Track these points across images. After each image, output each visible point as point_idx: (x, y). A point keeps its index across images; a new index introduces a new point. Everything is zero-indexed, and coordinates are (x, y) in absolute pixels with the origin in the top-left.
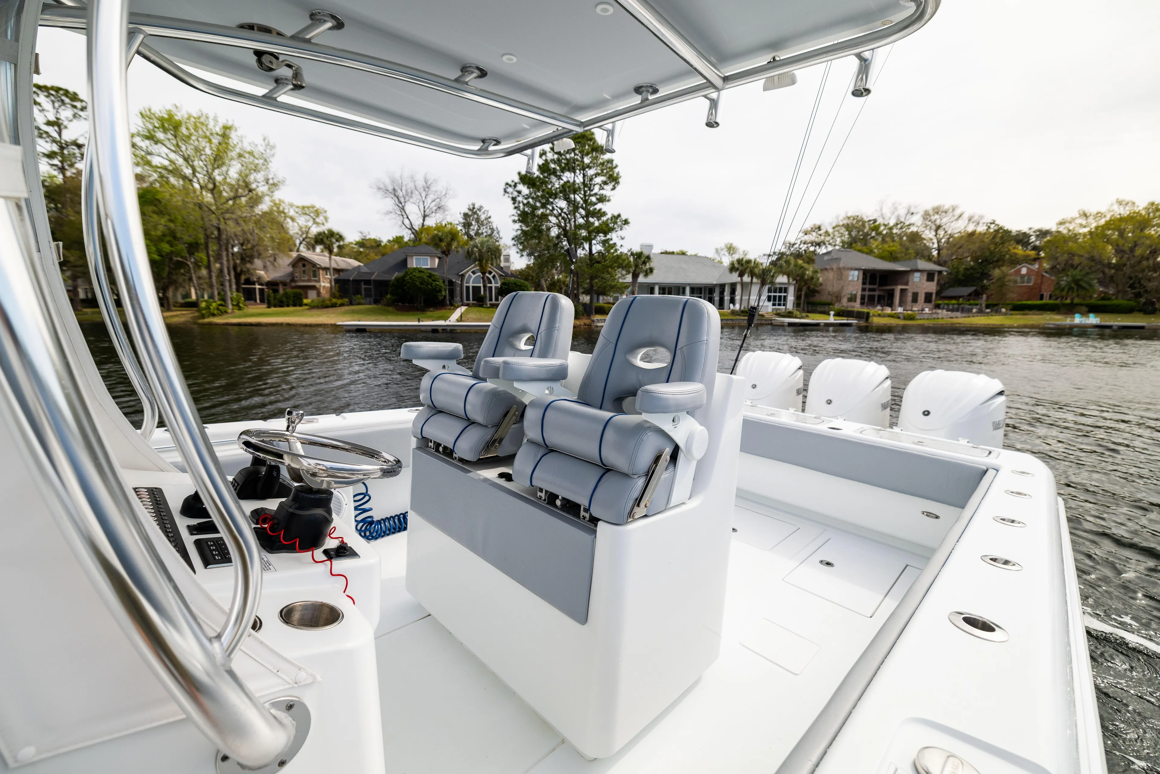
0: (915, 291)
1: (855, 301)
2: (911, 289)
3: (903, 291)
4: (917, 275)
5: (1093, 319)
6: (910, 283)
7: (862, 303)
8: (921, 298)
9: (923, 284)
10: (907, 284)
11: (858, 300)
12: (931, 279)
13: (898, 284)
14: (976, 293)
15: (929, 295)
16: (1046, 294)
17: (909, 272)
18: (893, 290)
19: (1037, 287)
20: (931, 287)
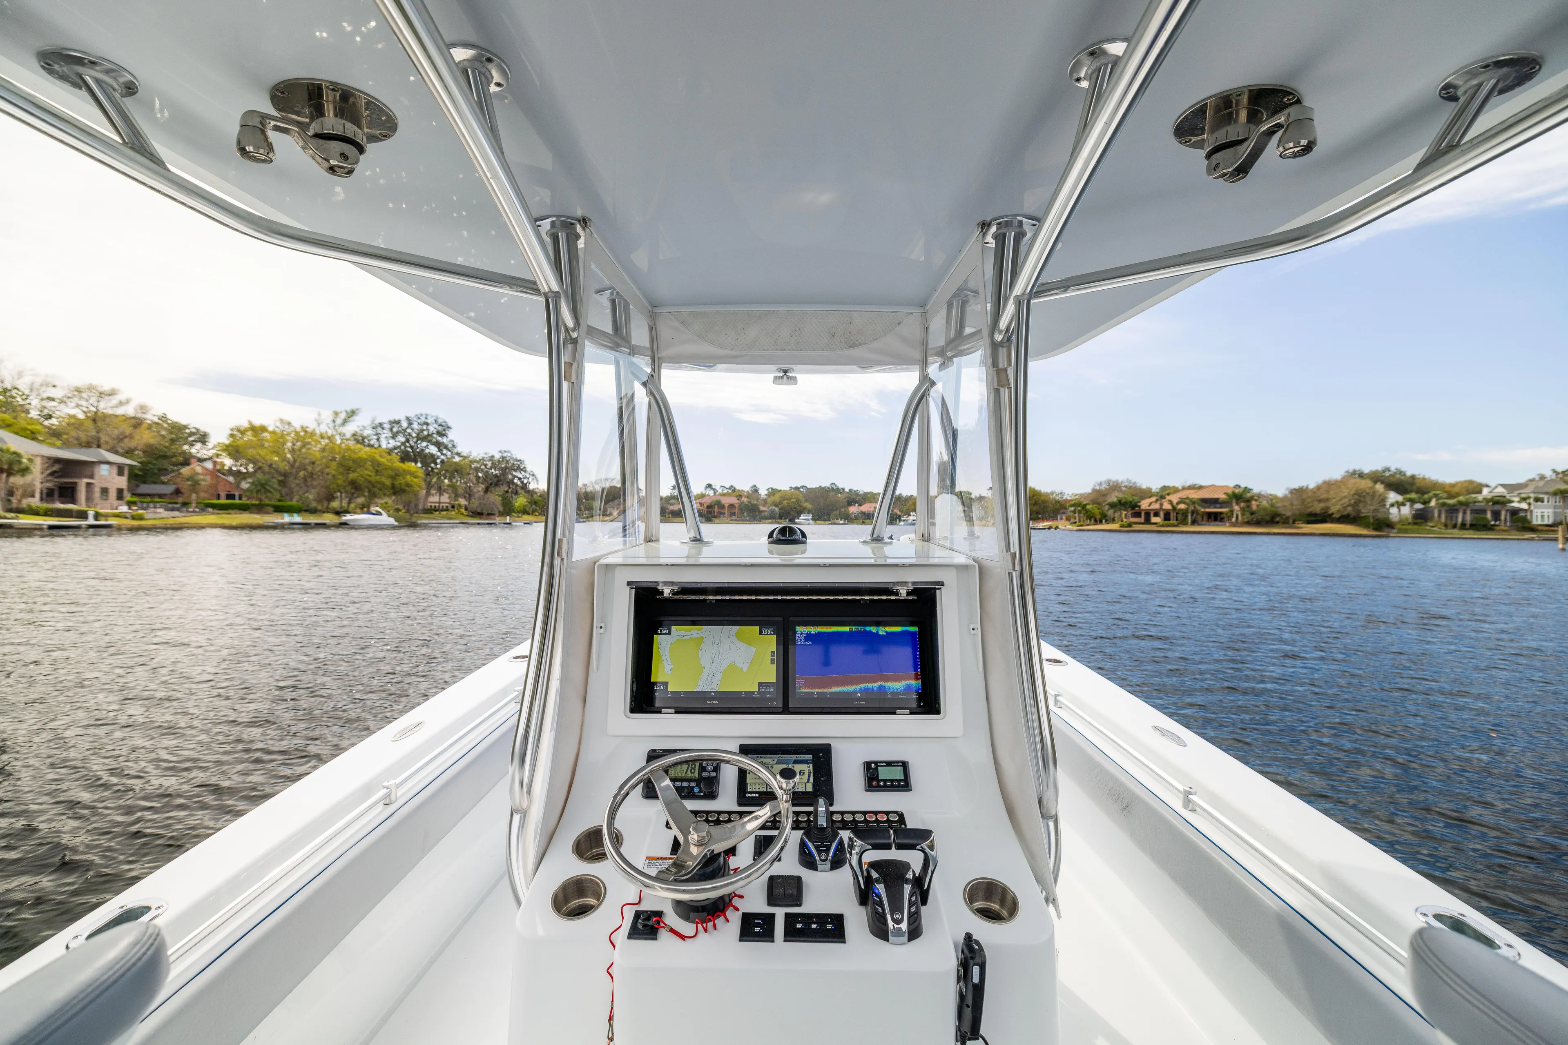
0: (104, 486)
1: (33, 496)
2: (98, 483)
3: (89, 485)
4: (105, 467)
5: (297, 518)
6: (96, 476)
7: (42, 499)
8: (113, 494)
9: (113, 478)
10: (92, 477)
11: (38, 495)
12: (120, 473)
13: (81, 476)
14: (178, 492)
15: (120, 492)
16: (223, 494)
17: (92, 463)
18: (76, 483)
19: (215, 486)
20: (122, 482)
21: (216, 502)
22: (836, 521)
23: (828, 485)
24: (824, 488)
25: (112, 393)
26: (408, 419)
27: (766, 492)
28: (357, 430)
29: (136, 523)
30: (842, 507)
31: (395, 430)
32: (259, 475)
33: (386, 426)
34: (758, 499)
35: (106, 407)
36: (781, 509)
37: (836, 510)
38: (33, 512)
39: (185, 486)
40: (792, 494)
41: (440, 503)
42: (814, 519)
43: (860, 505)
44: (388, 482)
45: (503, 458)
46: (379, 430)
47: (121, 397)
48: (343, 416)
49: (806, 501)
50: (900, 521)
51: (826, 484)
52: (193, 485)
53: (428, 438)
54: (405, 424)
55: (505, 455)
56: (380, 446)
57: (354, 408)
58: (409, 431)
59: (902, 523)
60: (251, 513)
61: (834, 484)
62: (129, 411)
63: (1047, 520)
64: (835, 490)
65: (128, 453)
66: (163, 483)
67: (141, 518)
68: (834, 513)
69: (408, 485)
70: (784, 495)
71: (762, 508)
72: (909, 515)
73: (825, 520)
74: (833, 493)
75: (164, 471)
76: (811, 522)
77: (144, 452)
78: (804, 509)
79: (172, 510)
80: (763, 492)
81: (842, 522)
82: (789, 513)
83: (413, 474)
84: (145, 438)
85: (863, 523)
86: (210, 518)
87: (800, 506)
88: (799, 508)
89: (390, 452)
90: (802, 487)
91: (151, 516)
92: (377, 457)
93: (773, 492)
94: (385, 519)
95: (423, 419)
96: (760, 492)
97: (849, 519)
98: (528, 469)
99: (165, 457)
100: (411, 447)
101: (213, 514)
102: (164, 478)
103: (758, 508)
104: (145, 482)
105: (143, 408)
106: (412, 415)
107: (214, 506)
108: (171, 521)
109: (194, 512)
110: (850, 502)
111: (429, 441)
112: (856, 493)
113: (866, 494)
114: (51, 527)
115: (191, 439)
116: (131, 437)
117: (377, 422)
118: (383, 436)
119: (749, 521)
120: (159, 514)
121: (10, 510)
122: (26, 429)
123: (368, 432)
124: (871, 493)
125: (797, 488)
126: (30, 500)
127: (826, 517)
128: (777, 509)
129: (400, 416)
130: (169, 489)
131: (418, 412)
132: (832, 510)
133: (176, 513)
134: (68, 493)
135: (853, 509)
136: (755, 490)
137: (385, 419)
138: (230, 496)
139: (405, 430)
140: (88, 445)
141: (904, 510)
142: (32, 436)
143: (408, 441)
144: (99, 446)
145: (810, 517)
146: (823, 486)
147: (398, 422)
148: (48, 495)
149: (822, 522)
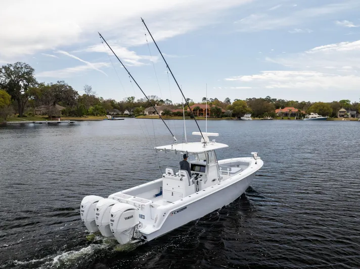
22: (266, 118)
23: (265, 97)
30: (271, 110)
36: (234, 111)
37: (267, 112)
42: (252, 117)
43: (283, 108)
50: (304, 117)
59: (305, 119)
61: (269, 97)
64: (268, 100)
72: (310, 114)
74: (266, 102)
76: (250, 118)
78: (248, 111)
80: (232, 101)
82: (238, 114)
85: (282, 119)
87: (245, 109)
88: (244, 111)
93: (237, 101)
96: (230, 102)
97: (274, 116)
110: (277, 107)
112: (283, 101)
119: (215, 118)
127: (260, 116)
132: (265, 112)
135: (278, 111)
136: (228, 101)
141: (307, 112)
145: (250, 115)
149: (259, 119)
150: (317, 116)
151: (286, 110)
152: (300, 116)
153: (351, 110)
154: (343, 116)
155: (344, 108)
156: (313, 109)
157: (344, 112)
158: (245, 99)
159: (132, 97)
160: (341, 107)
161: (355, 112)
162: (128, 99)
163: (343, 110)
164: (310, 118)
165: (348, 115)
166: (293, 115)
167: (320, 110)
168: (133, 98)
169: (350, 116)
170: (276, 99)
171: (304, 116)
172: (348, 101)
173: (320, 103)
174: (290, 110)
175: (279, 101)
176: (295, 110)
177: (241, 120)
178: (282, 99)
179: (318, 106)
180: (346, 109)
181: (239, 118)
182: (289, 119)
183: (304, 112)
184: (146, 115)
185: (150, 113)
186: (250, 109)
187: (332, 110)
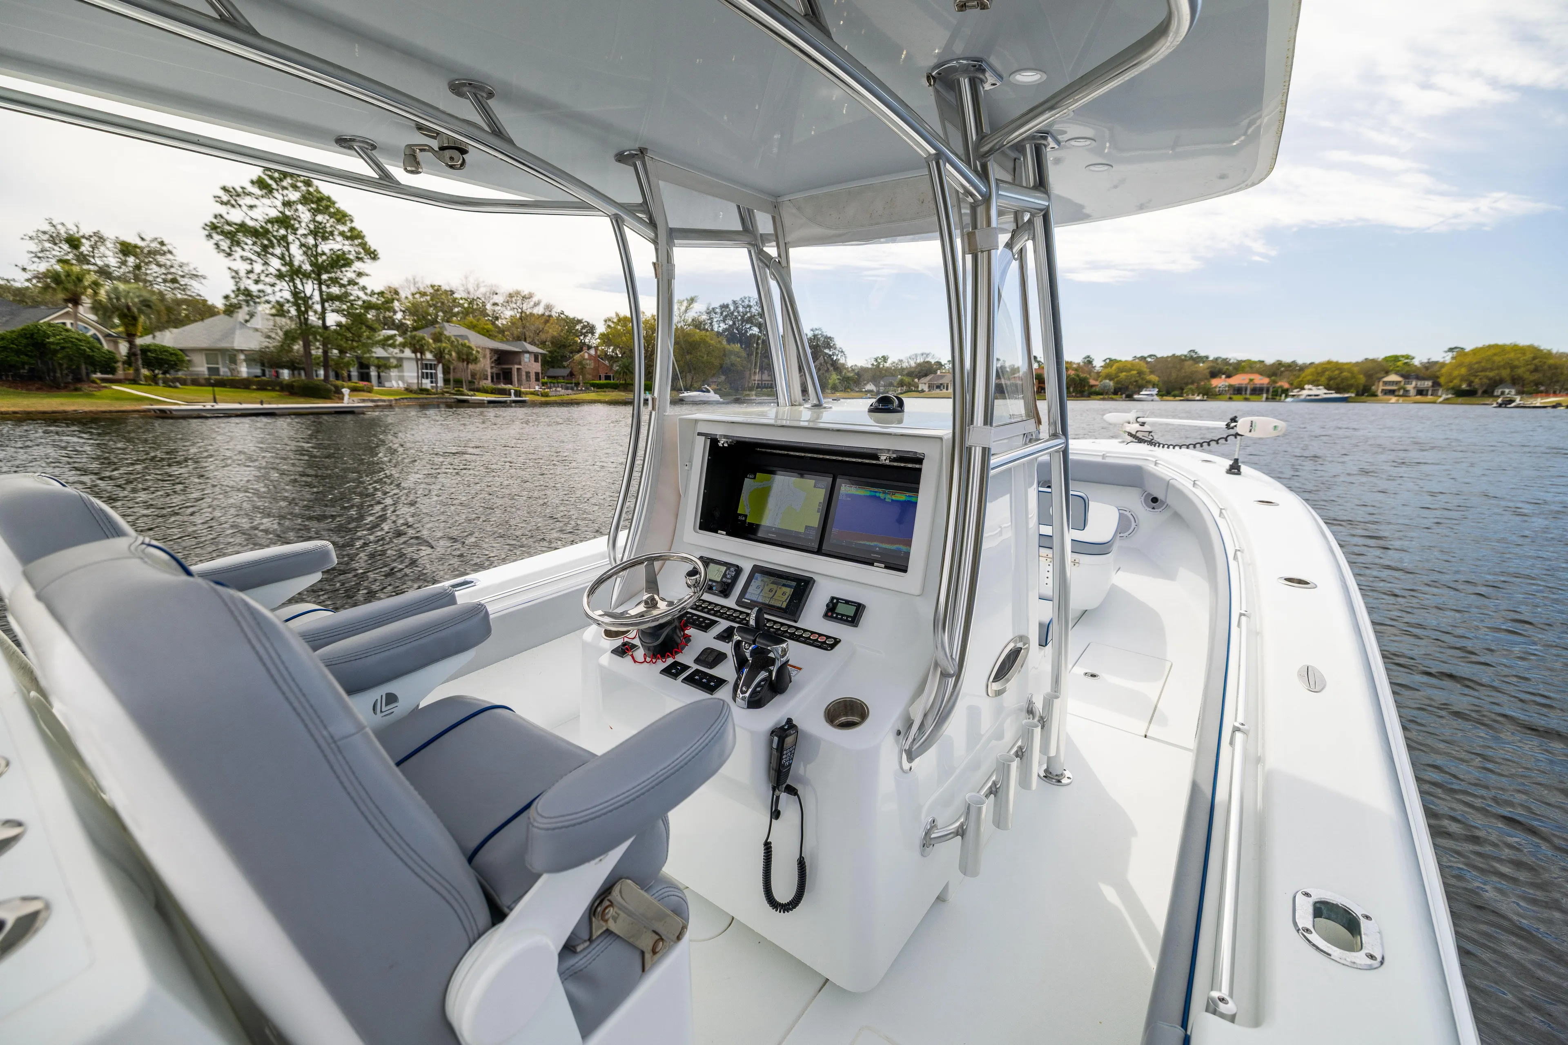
0: (527, 370)
1: (486, 379)
2: (523, 368)
3: (518, 369)
4: (527, 355)
7: (491, 381)
8: (533, 376)
9: (533, 364)
10: (520, 364)
11: (489, 378)
12: (536, 360)
13: (513, 364)
14: (571, 374)
15: (537, 374)
16: (603, 376)
17: (519, 352)
18: (511, 369)
19: (596, 369)
20: (537, 367)
21: (598, 382)
22: (1191, 397)
23: (1185, 353)
24: (1179, 357)
25: (530, 296)
26: (734, 302)
27: (1103, 364)
28: (696, 315)
29: (543, 399)
30: (1201, 380)
31: (725, 314)
32: (625, 360)
33: (718, 310)
34: (1090, 373)
35: (527, 307)
36: (1117, 383)
37: (1192, 383)
38: (485, 391)
39: (576, 369)
40: (1133, 365)
41: (762, 381)
42: (1160, 394)
43: (1229, 376)
44: (717, 362)
45: (815, 336)
46: (713, 315)
47: (535, 299)
48: (685, 304)
49: (1152, 372)
50: (1287, 396)
51: (1182, 351)
52: (582, 369)
53: (750, 320)
54: (732, 308)
55: (816, 332)
56: (712, 330)
57: (693, 296)
58: (736, 314)
59: (1289, 399)
60: (620, 391)
61: (1193, 351)
62: (538, 311)
63: (1555, 394)
64: (1195, 358)
65: (543, 344)
66: (564, 367)
67: (547, 395)
68: (1190, 386)
69: (733, 365)
70: (1124, 367)
71: (1092, 382)
72: (1303, 389)
73: (1175, 396)
74: (1191, 362)
75: (564, 358)
76: (1156, 398)
77: (552, 343)
78: (1149, 382)
79: (567, 389)
80: (1098, 364)
81: (1198, 398)
82: (1127, 388)
83: (737, 355)
84: (553, 331)
85: (1230, 399)
86: (592, 396)
87: (1143, 379)
88: (1140, 382)
89: (718, 334)
90: (1150, 356)
91: (553, 393)
92: (708, 339)
93: (1110, 363)
94: (713, 396)
95: (747, 302)
96: (1095, 363)
97: (1209, 394)
98: (838, 346)
99: (564, 346)
100: (737, 329)
101: (594, 392)
102: (565, 364)
103: (1088, 383)
104: (553, 367)
105: (548, 307)
106: (737, 298)
107: (594, 385)
108: (566, 398)
109: (582, 390)
110: (1214, 374)
111: (752, 323)
112: (1226, 361)
113: (1239, 363)
114: (490, 402)
115: (584, 331)
116: (542, 331)
117: (711, 309)
118: (715, 320)
119: (1075, 397)
120: (560, 393)
121: (471, 390)
122: (484, 328)
123: (704, 317)
124: (1249, 361)
125: (1143, 358)
126: (485, 381)
127: (1176, 392)
128: (1111, 383)
129: (728, 301)
130: (565, 372)
131: (742, 296)
132: (1187, 384)
133: (570, 391)
134: (506, 376)
135: (1219, 383)
136: (1089, 361)
137: (716, 304)
138: (608, 378)
139: (732, 313)
140: (518, 339)
141: (1295, 383)
142: (487, 334)
143: (734, 323)
144: (525, 340)
145: (1155, 391)
146: (1178, 353)
147: (727, 306)
148: (496, 378)
149: (1172, 398)
150: (1321, 392)
151: (1238, 380)
152: (1275, 394)
153: (1418, 378)
154: (1392, 392)
155: (1397, 373)
156: (1309, 377)
157: (1397, 383)
158: (1130, 358)
159: (883, 357)
160: (1387, 373)
161: (1429, 383)
162: (876, 360)
163: (1393, 377)
164: (1302, 397)
165: (1406, 391)
166: (1257, 391)
167: (1330, 379)
168: (885, 359)
169: (1412, 392)
170: (1207, 357)
171: (1286, 392)
172: (1407, 357)
173: (1329, 362)
174: (1251, 380)
175: (1216, 359)
176: (1261, 380)
177: (1135, 400)
178: (1224, 357)
179: (1324, 371)
180: (1402, 376)
181: (1130, 397)
182: (1246, 399)
183: (1286, 386)
184: (923, 391)
185: (931, 387)
186: (1154, 378)
187: (1362, 379)
